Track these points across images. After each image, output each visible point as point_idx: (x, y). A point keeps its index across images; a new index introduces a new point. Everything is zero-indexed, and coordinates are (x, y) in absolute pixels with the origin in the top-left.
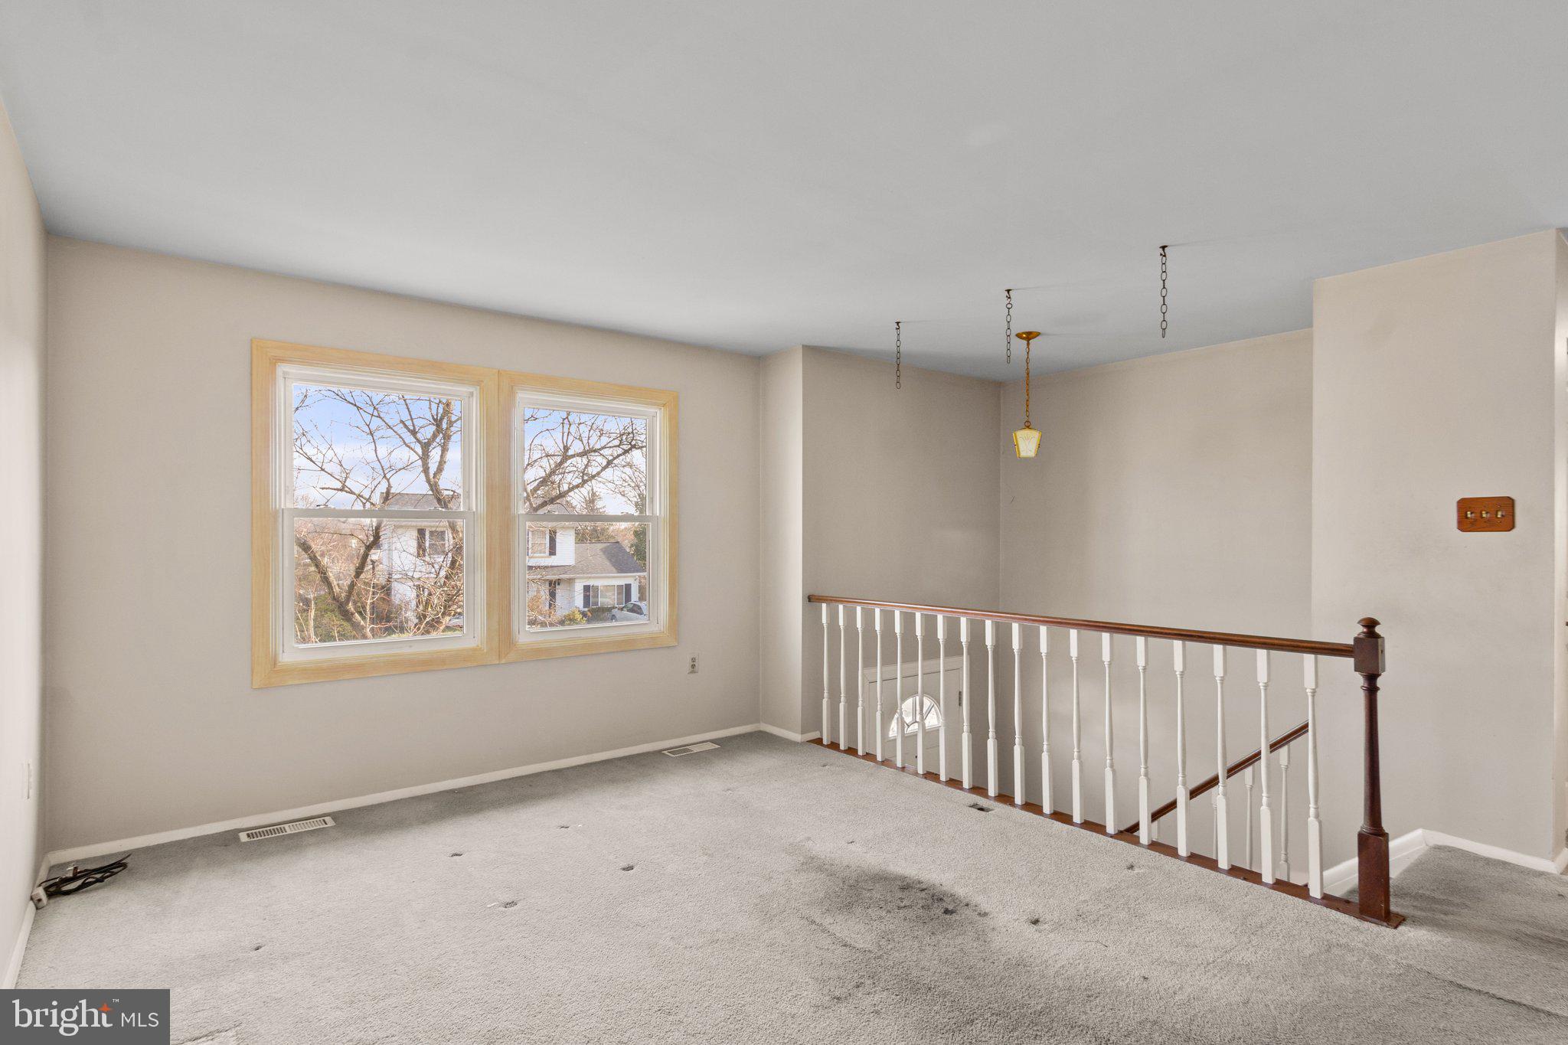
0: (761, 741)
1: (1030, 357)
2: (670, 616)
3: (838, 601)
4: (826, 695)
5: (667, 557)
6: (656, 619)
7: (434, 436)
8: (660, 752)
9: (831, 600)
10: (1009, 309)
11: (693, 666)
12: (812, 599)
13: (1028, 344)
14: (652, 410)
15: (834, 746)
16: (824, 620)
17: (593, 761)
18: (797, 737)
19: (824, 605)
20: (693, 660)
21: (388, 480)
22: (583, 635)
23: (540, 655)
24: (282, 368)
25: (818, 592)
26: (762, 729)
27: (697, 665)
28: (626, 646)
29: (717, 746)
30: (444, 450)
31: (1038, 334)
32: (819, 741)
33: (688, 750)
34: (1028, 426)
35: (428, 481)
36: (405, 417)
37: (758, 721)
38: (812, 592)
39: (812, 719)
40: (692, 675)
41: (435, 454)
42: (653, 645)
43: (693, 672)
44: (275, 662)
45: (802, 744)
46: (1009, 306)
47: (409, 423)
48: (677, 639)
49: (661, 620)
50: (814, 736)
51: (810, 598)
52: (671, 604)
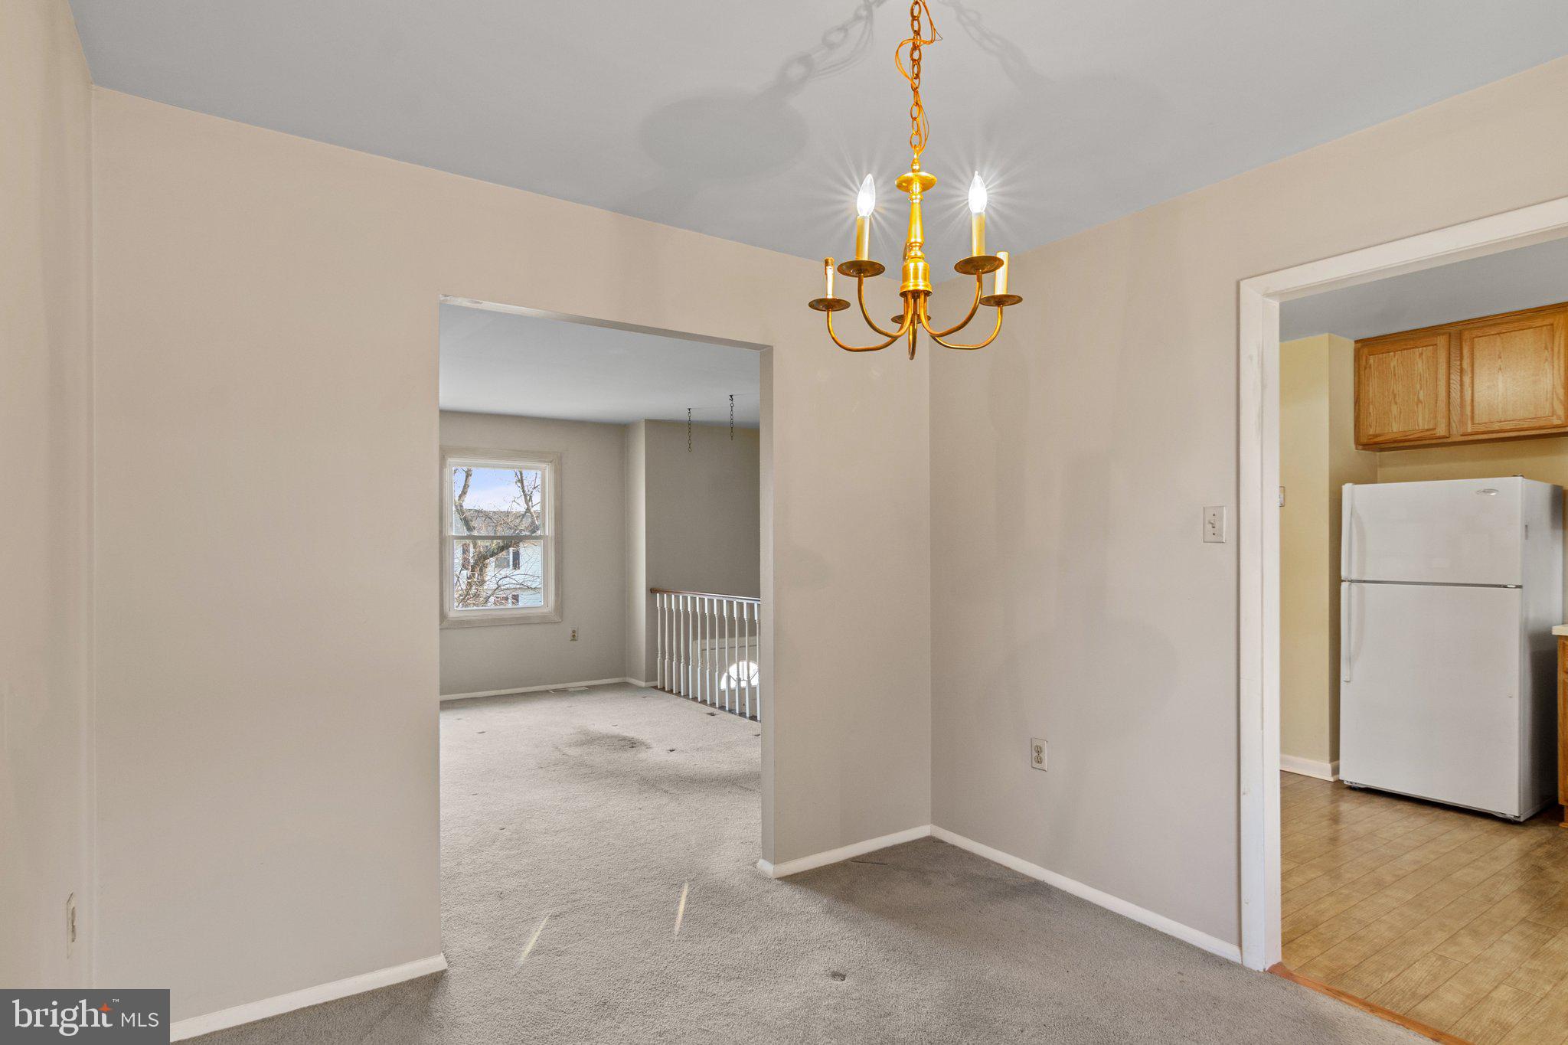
2: (556, 601)
4: (659, 655)
6: (546, 603)
8: (547, 691)
9: (662, 591)
11: (574, 636)
12: (652, 591)
14: (543, 465)
15: (663, 689)
16: (658, 605)
18: (643, 684)
19: (658, 595)
20: (574, 632)
25: (659, 585)
26: (624, 681)
27: (576, 635)
28: (524, 621)
32: (656, 687)
33: (566, 690)
37: (625, 676)
38: (654, 585)
39: (651, 675)
40: (573, 642)
42: (544, 621)
43: (573, 640)
45: (645, 687)
46: (732, 405)
48: (561, 616)
49: (550, 605)
50: (653, 684)
51: (651, 590)
52: (557, 595)
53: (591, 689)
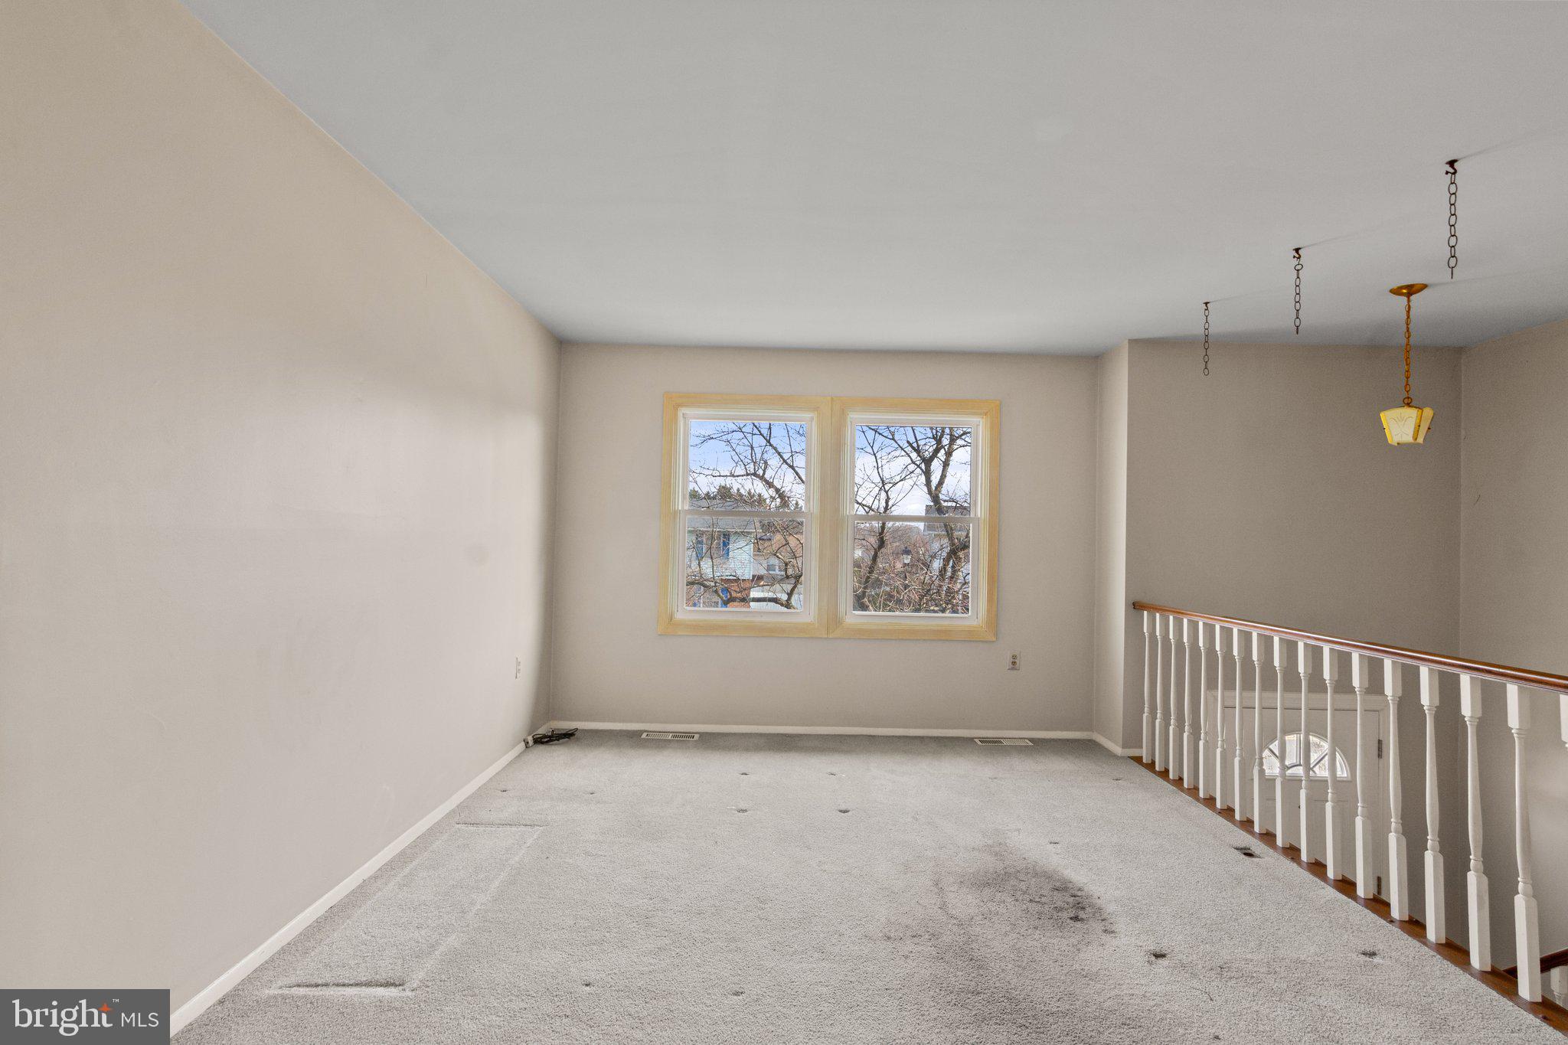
0: (1086, 748)
1: (1411, 317)
2: (990, 613)
3: (1169, 611)
4: (1146, 709)
5: (986, 557)
6: (976, 616)
7: (937, 451)
8: (971, 740)
9: (1152, 608)
10: (1298, 270)
11: (1014, 663)
12: (1136, 606)
13: (1409, 301)
14: (974, 419)
15: (1151, 766)
16: (1145, 631)
17: (908, 735)
18: (1118, 750)
19: (1145, 613)
20: (1014, 657)
21: (887, 492)
22: (908, 622)
23: (862, 635)
24: (682, 411)
25: (1145, 599)
26: (1094, 739)
27: (1017, 662)
28: (943, 636)
29: (1031, 744)
30: (946, 464)
31: (1424, 286)
32: (1138, 760)
33: (1001, 742)
34: (1408, 403)
35: (930, 492)
36: (912, 440)
37: (1090, 728)
38: (1138, 598)
39: (1132, 738)
40: (1012, 672)
41: (936, 466)
42: (970, 638)
43: (1012, 669)
44: (671, 617)
45: (1122, 757)
46: (1299, 267)
47: (915, 445)
48: (996, 635)
49: (980, 615)
50: (1135, 752)
51: (1134, 604)
52: (990, 600)
53: (1039, 746)
